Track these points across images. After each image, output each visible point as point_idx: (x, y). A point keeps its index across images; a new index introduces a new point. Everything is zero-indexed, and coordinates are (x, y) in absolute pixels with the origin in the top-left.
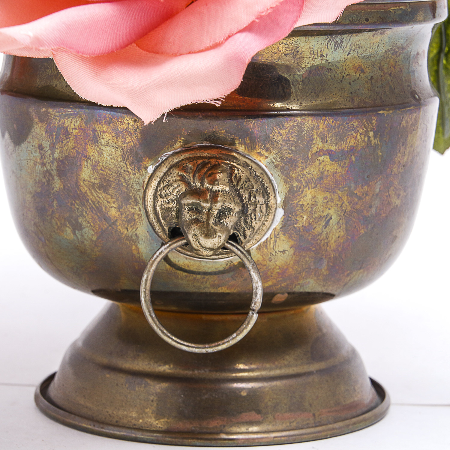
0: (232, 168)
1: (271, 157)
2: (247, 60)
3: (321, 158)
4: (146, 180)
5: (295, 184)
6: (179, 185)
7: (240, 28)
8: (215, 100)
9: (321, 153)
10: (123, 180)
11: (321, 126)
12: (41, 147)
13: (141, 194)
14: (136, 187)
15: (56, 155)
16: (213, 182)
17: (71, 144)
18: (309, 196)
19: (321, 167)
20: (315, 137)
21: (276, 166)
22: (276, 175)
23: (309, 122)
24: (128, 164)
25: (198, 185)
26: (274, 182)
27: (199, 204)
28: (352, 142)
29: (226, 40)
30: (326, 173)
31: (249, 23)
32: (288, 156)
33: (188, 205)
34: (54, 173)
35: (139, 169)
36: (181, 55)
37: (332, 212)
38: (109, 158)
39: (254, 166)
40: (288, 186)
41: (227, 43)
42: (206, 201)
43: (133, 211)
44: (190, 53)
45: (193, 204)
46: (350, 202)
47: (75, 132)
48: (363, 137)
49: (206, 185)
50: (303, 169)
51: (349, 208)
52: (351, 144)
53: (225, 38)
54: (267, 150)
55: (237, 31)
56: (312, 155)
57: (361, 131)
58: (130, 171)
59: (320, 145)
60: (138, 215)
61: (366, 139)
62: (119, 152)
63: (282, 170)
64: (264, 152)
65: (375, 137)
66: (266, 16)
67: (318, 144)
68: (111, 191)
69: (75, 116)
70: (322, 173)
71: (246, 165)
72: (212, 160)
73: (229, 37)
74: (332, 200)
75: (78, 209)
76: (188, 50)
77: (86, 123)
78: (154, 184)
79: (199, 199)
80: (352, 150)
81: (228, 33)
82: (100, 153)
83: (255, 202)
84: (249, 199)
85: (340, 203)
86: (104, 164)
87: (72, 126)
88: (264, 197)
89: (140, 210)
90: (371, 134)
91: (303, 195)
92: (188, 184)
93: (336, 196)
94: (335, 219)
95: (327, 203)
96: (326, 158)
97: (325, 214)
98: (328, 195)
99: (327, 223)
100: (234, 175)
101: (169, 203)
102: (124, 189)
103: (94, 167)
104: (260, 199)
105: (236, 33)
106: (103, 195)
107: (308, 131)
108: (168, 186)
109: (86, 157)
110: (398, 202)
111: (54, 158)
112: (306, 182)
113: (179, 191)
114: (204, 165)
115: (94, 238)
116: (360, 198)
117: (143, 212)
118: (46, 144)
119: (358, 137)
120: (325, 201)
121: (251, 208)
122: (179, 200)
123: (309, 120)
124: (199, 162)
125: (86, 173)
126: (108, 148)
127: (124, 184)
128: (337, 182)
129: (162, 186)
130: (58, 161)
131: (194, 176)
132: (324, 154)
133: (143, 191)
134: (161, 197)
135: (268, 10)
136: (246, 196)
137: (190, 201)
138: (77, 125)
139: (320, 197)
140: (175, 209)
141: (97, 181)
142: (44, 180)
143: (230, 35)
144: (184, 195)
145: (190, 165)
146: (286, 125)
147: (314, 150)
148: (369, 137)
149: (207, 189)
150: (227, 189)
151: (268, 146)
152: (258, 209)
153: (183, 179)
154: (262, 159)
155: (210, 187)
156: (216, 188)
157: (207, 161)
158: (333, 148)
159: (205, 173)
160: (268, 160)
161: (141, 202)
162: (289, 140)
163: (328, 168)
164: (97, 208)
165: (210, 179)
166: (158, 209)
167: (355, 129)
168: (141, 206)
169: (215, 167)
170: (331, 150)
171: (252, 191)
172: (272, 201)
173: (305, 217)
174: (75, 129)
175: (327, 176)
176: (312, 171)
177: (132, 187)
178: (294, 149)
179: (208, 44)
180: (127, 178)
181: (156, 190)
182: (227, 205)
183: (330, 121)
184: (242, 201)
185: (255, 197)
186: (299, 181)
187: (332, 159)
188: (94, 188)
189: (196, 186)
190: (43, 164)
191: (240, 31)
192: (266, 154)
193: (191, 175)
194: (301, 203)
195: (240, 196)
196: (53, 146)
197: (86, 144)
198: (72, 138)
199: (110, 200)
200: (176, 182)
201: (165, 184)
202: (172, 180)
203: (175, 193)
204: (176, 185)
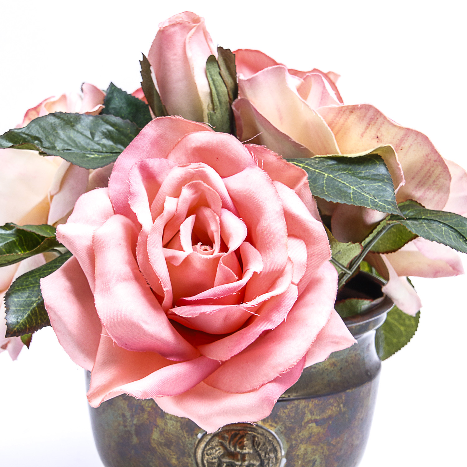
0: (254, 437)
1: (278, 427)
2: (275, 402)
3: (310, 425)
4: (197, 442)
5: (294, 442)
6: (219, 449)
7: (270, 380)
8: (253, 422)
9: (310, 422)
10: (181, 442)
11: (310, 405)
12: (124, 416)
13: (193, 450)
14: (190, 446)
15: (135, 422)
16: (242, 448)
17: (146, 416)
18: (303, 449)
19: (310, 430)
20: (307, 412)
21: (282, 432)
22: (282, 438)
23: (303, 403)
24: (184, 432)
25: (233, 449)
26: (280, 442)
27: (234, 463)
28: (329, 412)
29: (260, 387)
30: (313, 434)
31: (275, 377)
32: (290, 425)
33: (226, 462)
34: (133, 432)
35: (192, 435)
36: (231, 393)
37: (317, 457)
38: (171, 427)
39: (268, 434)
40: (289, 444)
41: (261, 389)
42: (238, 460)
43: (187, 461)
44: (237, 393)
45: (229, 462)
46: (328, 450)
47: (149, 409)
48: (336, 408)
49: (238, 450)
50: (299, 433)
51: (328, 453)
52: (329, 414)
53: (260, 386)
54: (276, 423)
55: (268, 382)
56: (305, 423)
57: (335, 405)
58: (186, 436)
59: (310, 417)
60: (191, 464)
61: (338, 409)
62: (179, 424)
63: (285, 435)
64: (274, 424)
65: (344, 407)
66: (286, 373)
67: (309, 416)
68: (173, 448)
70: (311, 434)
71: (262, 434)
72: (241, 432)
73: (263, 385)
74: (317, 450)
75: (149, 457)
76: (236, 391)
78: (202, 445)
79: (233, 459)
80: (330, 417)
81: (262, 382)
82: (166, 424)
83: (269, 457)
84: (265, 456)
85: (322, 451)
86: (168, 431)
87: (147, 405)
88: (274, 453)
89: (192, 461)
90: (342, 405)
91: (299, 448)
92: (225, 448)
93: (319, 448)
94: (318, 461)
95: (314, 451)
96: (314, 425)
97: (312, 459)
98: (314, 447)
99: (314, 464)
100: (255, 442)
101: (212, 459)
102: (182, 447)
103: (162, 432)
104: (272, 455)
105: (267, 383)
106: (167, 450)
107: (302, 409)
108: (212, 448)
109: (155, 425)
110: (358, 442)
111: (133, 424)
112: (301, 441)
113: (220, 452)
114: (236, 435)
116: (334, 446)
117: (194, 462)
118: (128, 414)
119: (334, 408)
120: (313, 451)
121: (266, 462)
122: (219, 458)
123: (302, 403)
124: (233, 433)
125: (155, 435)
126: (171, 422)
127: (182, 444)
128: (320, 439)
129: (208, 448)
130: (136, 425)
131: (229, 443)
132: (312, 422)
133: (194, 449)
134: (207, 454)
135: (287, 370)
136: (263, 454)
137: (228, 460)
139: (309, 449)
140: (217, 464)
141: (163, 441)
142: (125, 436)
143: (263, 384)
144: (223, 456)
145: (226, 435)
146: (288, 407)
147: (306, 420)
148: (340, 408)
149: (239, 452)
150: (251, 451)
151: (276, 420)
152: (270, 462)
153: (222, 444)
154: (272, 428)
155: (240, 451)
156: (244, 451)
157: (237, 432)
158: (318, 418)
159: (237, 441)
160: (277, 429)
161: (192, 455)
162: (290, 415)
163: (315, 430)
164: (163, 458)
165: (240, 445)
166: (205, 462)
167: (332, 404)
168: (193, 458)
169: (242, 437)
170: (317, 420)
171: (267, 451)
172: (279, 455)
173: (300, 462)
174: (149, 407)
175: (314, 436)
176: (305, 433)
177: (187, 446)
178: (293, 420)
179: (249, 388)
180: (184, 440)
181: (204, 450)
182: (252, 462)
183: (316, 401)
184: (260, 458)
185: (269, 455)
186: (296, 440)
187: (317, 424)
189: (231, 450)
190: (125, 426)
191: (269, 382)
192: (275, 425)
193: (228, 442)
194: (297, 454)
195: (259, 455)
196: (132, 416)
197: (156, 417)
198: (146, 413)
199: (171, 453)
200: (217, 446)
201: (210, 446)
202: (214, 445)
203: (217, 453)
204: (217, 448)
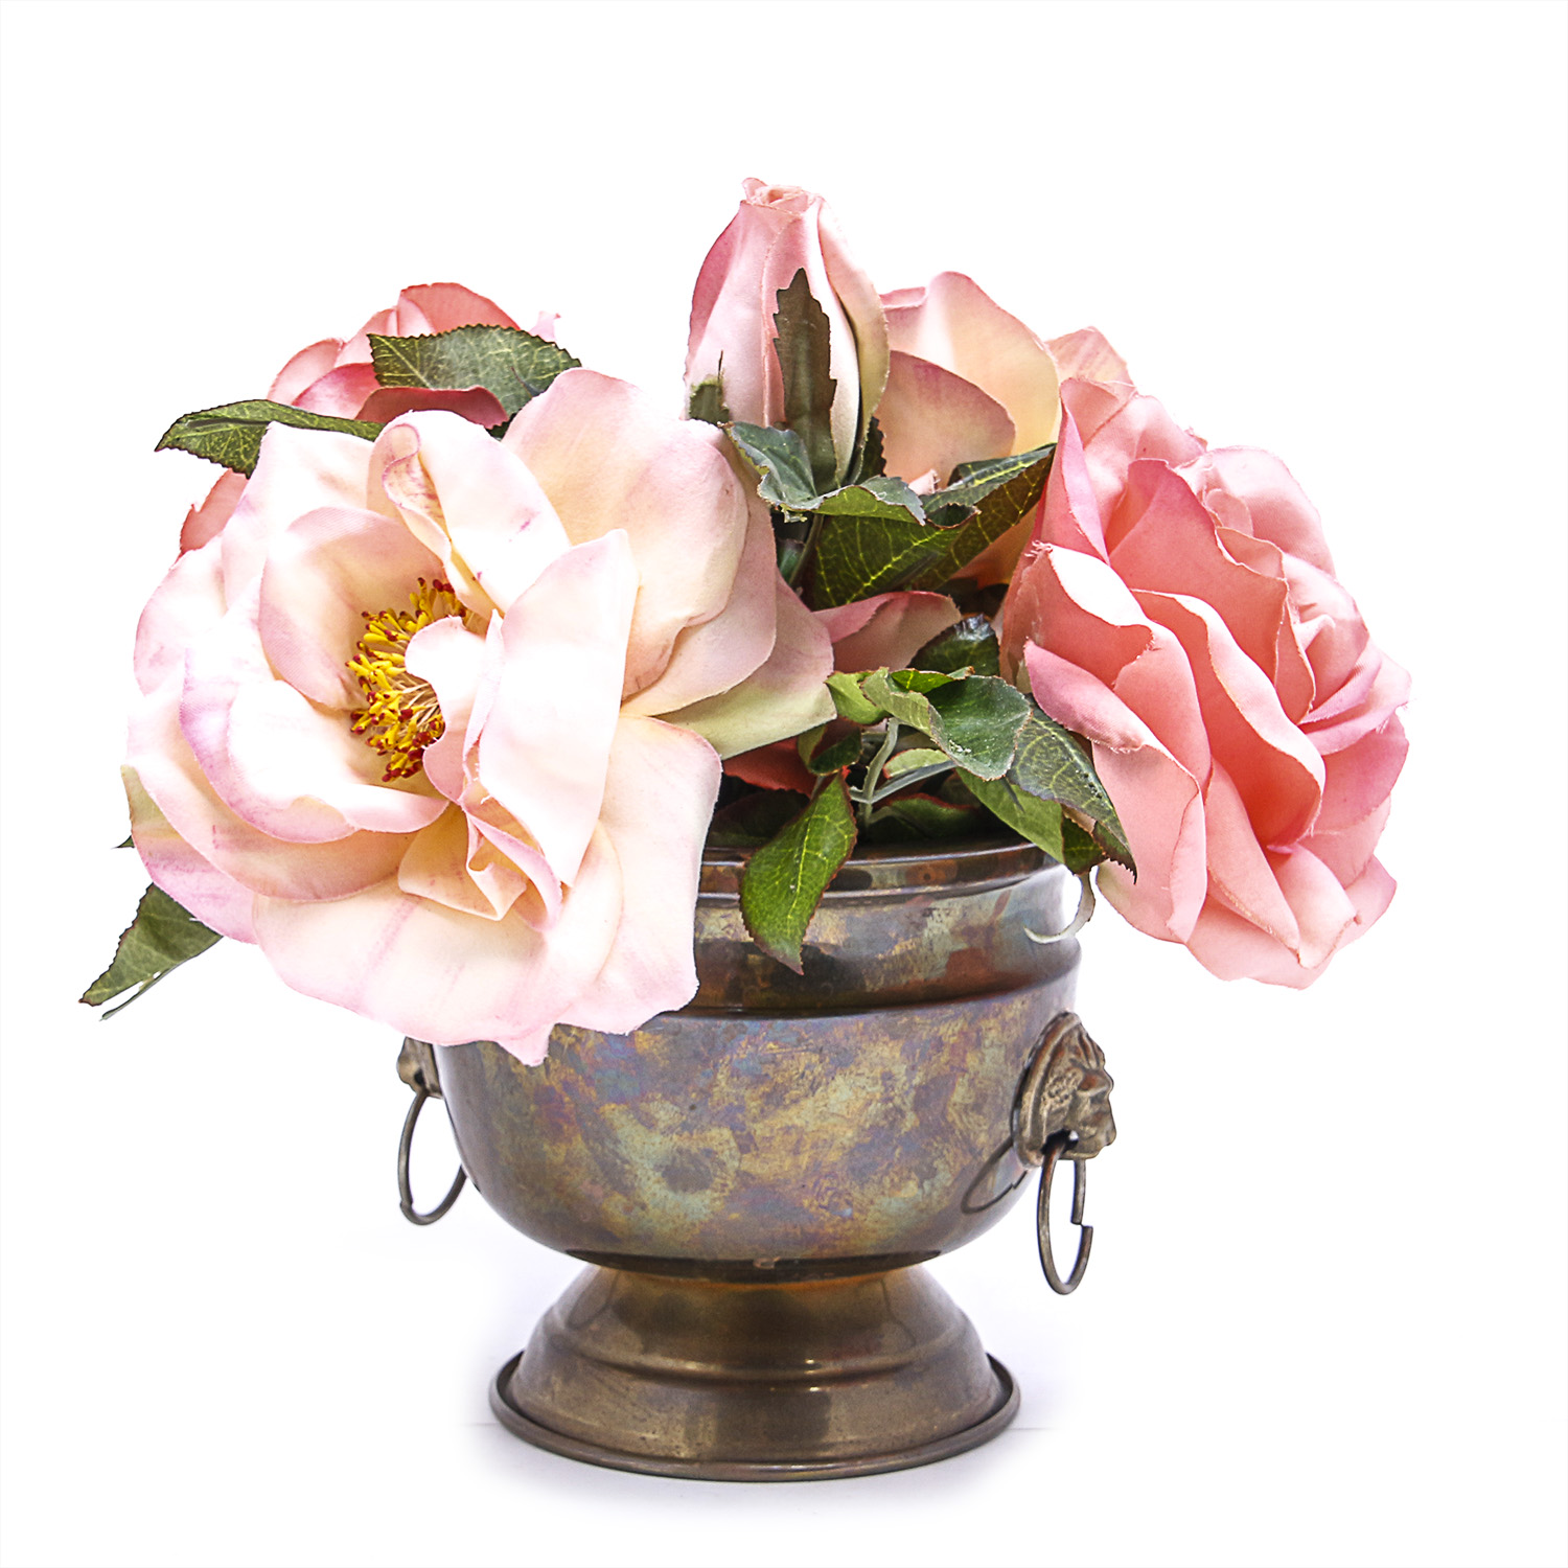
6: (1074, 1074)
15: (916, 1081)
17: (944, 1058)
34: (907, 1107)
38: (990, 1064)
47: (953, 1040)
69: (955, 1017)
75: (937, 1148)
77: (970, 1024)
82: (981, 1060)
86: (984, 1074)
103: (972, 1081)
106: (976, 1117)
108: (1059, 1079)
109: (963, 1071)
111: (911, 1087)
113: (1076, 1081)
115: (949, 1184)
125: (959, 1093)
129: (1051, 1081)
130: (918, 1087)
134: (1051, 1096)
138: (957, 1029)
141: (971, 1101)
142: (883, 1123)
164: (964, 1138)
174: (954, 1035)
188: (966, 1112)
189: (1092, 1068)
190: (887, 1100)
193: (1083, 1055)
196: (912, 1070)
197: (965, 1052)
198: (947, 1050)
199: (982, 1122)
200: (1068, 1070)
201: (1055, 1076)
202: (1063, 1071)
203: (1070, 1086)
204: (1070, 1075)
